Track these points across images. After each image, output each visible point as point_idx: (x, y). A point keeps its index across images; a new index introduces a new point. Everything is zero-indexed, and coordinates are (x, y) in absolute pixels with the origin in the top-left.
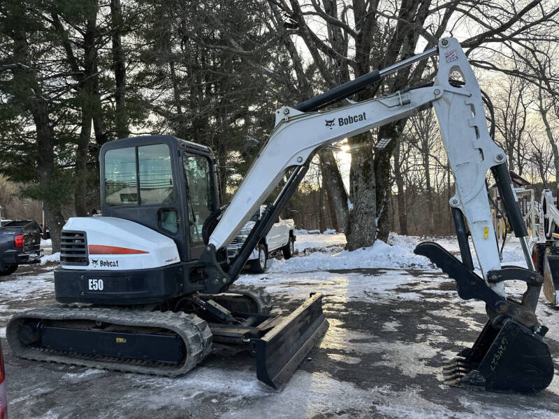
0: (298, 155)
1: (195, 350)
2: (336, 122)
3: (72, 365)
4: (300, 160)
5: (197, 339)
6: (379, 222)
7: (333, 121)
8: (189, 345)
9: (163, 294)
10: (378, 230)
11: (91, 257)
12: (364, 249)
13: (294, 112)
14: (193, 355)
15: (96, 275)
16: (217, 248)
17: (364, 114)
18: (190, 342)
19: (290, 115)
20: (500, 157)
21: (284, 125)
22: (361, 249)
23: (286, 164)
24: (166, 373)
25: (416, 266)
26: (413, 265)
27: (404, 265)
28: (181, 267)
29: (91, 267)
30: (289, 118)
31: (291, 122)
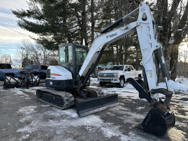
0: (99, 48)
1: (66, 103)
2: (109, 36)
3: (45, 103)
4: (99, 49)
5: (67, 100)
6: (171, 73)
7: (108, 36)
8: (65, 101)
9: (65, 87)
10: (171, 76)
11: (51, 76)
12: (164, 83)
13: (99, 34)
14: (65, 104)
15: (51, 81)
16: (80, 76)
17: (116, 33)
18: (65, 100)
19: (98, 35)
20: (157, 46)
21: (96, 38)
22: (162, 83)
23: (96, 51)
24: (60, 108)
25: (181, 91)
26: (180, 90)
27: (176, 90)
28: (72, 80)
29: (51, 79)
30: (97, 36)
31: (98, 37)
